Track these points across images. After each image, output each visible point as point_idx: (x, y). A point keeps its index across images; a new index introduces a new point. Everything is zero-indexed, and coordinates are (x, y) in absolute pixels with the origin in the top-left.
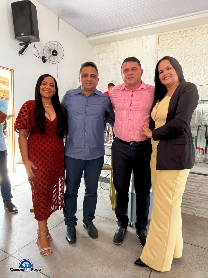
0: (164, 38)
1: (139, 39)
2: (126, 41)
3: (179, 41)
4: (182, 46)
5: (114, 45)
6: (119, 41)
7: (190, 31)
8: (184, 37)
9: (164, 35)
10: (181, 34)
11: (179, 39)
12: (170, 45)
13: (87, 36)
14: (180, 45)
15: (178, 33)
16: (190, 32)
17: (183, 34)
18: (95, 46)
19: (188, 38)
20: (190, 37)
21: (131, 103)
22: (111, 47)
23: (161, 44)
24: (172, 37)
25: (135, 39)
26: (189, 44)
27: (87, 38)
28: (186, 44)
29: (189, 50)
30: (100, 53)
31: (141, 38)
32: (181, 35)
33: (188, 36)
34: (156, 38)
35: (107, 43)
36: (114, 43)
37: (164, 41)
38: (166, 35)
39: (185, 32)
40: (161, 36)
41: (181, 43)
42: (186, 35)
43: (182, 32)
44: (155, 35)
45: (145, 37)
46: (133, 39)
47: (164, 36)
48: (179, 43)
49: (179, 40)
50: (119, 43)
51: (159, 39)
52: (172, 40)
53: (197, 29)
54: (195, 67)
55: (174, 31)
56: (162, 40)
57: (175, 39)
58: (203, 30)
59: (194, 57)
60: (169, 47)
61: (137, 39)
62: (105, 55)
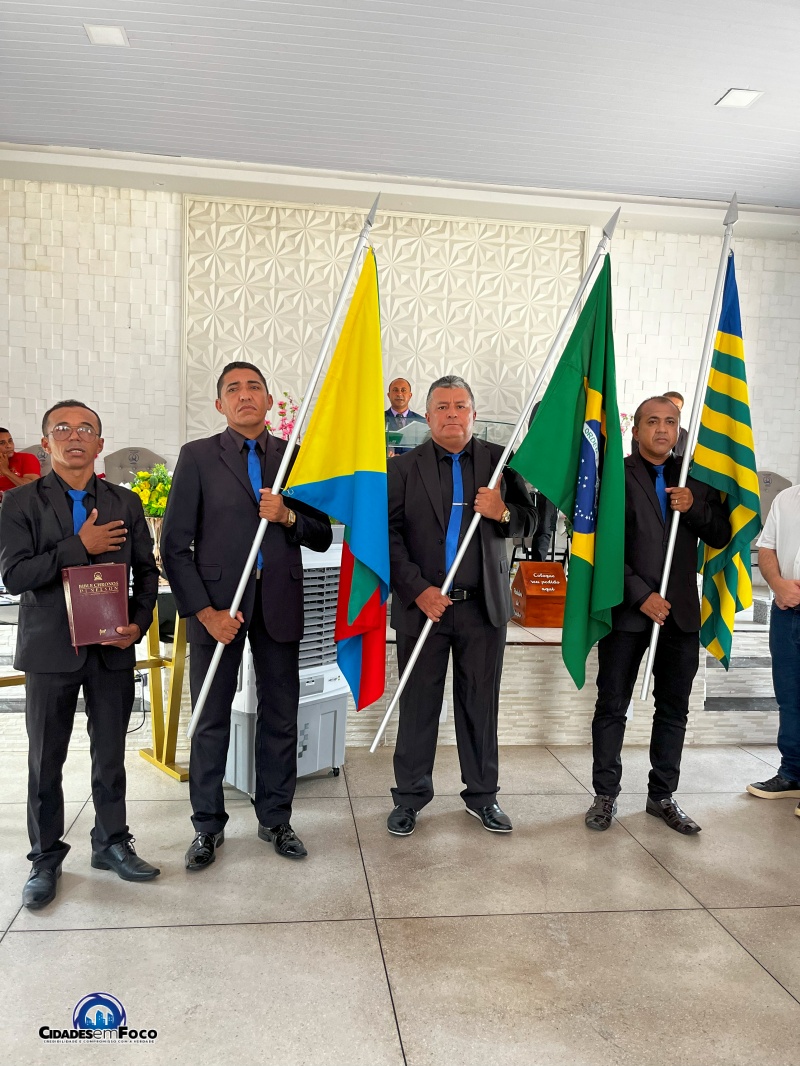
0: (207, 213)
2: (61, 187)
3: (259, 238)
5: (7, 192)
6: (32, 181)
7: (288, 213)
8: (273, 228)
10: (262, 217)
11: (258, 230)
12: (228, 244)
14: (260, 250)
15: (251, 210)
16: (290, 216)
17: (269, 217)
19: (283, 235)
20: (293, 232)
23: (198, 233)
26: (288, 253)
28: (280, 250)
29: (288, 271)
31: (125, 192)
32: (262, 220)
33: (285, 229)
34: (178, 208)
36: (7, 184)
37: (207, 226)
38: (214, 205)
39: (274, 212)
40: (196, 205)
41: (263, 243)
42: (278, 222)
43: (266, 212)
44: (176, 197)
45: (136, 194)
46: (89, 188)
47: (209, 209)
48: (258, 241)
49: (256, 233)
50: (31, 187)
51: (192, 214)
52: (235, 227)
53: (311, 213)
54: (309, 329)
55: (239, 201)
56: (202, 218)
57: (244, 227)
58: (328, 221)
59: (305, 299)
60: (227, 248)
61: (107, 191)
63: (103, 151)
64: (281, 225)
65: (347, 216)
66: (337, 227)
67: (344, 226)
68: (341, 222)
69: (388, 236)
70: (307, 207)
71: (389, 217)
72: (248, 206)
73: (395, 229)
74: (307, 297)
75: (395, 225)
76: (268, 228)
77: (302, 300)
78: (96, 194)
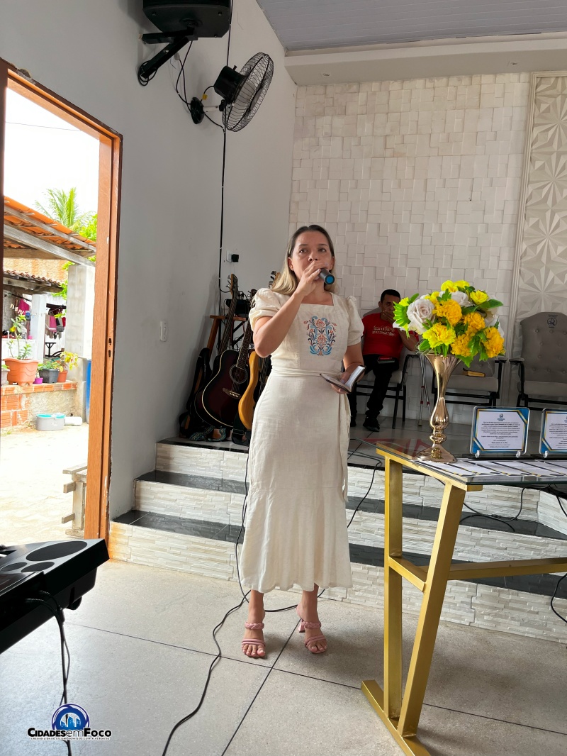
0: (552, 88)
1: (466, 80)
5: (374, 93)
6: (396, 80)
9: (552, 81)
13: (289, 51)
18: (303, 90)
22: (362, 97)
23: (545, 107)
25: (453, 81)
27: (286, 56)
31: (476, 79)
34: (527, 85)
35: (350, 82)
37: (553, 99)
38: (560, 80)
40: (543, 81)
44: (525, 76)
47: (555, 83)
50: (395, 86)
51: (539, 89)
56: (548, 92)
61: (460, 80)
62: (339, 122)
78: (450, 83)
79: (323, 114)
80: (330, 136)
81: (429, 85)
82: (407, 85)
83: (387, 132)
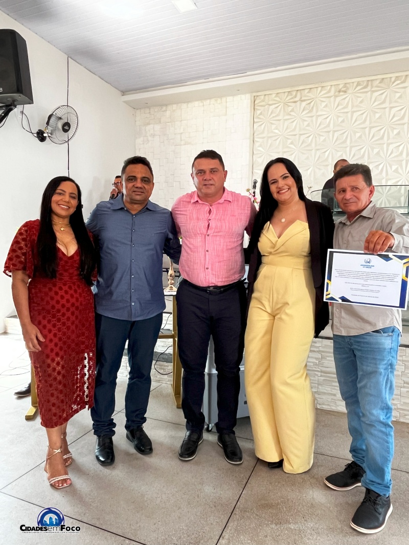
0: (263, 101)
1: (219, 101)
2: (196, 103)
3: (290, 108)
4: (294, 116)
5: (174, 110)
6: (184, 103)
7: (307, 91)
8: (298, 101)
9: (262, 97)
10: (292, 96)
11: (289, 104)
12: (274, 115)
13: (124, 93)
14: (290, 115)
15: (286, 94)
16: (308, 93)
17: (296, 96)
18: (138, 111)
19: (304, 104)
20: (309, 101)
21: (209, 225)
22: (168, 113)
23: (259, 112)
24: (277, 101)
25: (213, 101)
26: (306, 114)
27: (123, 95)
28: (302, 113)
29: (306, 123)
30: (150, 124)
31: (224, 99)
32: (292, 98)
33: (304, 100)
34: (250, 101)
35: (162, 105)
36: (175, 106)
37: (263, 107)
38: (266, 96)
39: (299, 94)
40: (258, 98)
41: (292, 111)
42: (301, 98)
43: (294, 93)
44: (248, 96)
45: (229, 99)
46: (208, 101)
47: (264, 98)
48: (289, 111)
49: (289, 106)
50: (184, 106)
51: (255, 103)
52: (276, 105)
53: (320, 89)
54: (318, 153)
55: (280, 91)
56: (261, 104)
57: (282, 104)
58: (329, 91)
59: (316, 137)
60: (273, 117)
61: (216, 101)
62: (157, 127)
63: (211, 79)
64: (303, 99)
65: (341, 86)
66: (335, 93)
67: (339, 91)
68: (338, 90)
69: (366, 92)
70: (317, 86)
71: (368, 81)
72: (285, 92)
73: (372, 87)
74: (317, 136)
75: (372, 85)
76: (295, 102)
77: (314, 138)
78: (211, 103)
79: (149, 124)
80: (153, 135)
81: (201, 104)
82: (190, 105)
83: (182, 131)
